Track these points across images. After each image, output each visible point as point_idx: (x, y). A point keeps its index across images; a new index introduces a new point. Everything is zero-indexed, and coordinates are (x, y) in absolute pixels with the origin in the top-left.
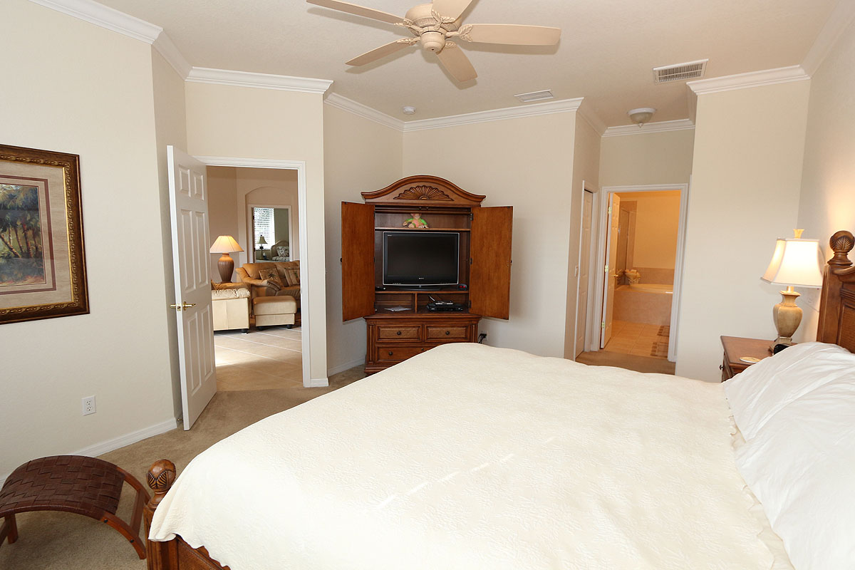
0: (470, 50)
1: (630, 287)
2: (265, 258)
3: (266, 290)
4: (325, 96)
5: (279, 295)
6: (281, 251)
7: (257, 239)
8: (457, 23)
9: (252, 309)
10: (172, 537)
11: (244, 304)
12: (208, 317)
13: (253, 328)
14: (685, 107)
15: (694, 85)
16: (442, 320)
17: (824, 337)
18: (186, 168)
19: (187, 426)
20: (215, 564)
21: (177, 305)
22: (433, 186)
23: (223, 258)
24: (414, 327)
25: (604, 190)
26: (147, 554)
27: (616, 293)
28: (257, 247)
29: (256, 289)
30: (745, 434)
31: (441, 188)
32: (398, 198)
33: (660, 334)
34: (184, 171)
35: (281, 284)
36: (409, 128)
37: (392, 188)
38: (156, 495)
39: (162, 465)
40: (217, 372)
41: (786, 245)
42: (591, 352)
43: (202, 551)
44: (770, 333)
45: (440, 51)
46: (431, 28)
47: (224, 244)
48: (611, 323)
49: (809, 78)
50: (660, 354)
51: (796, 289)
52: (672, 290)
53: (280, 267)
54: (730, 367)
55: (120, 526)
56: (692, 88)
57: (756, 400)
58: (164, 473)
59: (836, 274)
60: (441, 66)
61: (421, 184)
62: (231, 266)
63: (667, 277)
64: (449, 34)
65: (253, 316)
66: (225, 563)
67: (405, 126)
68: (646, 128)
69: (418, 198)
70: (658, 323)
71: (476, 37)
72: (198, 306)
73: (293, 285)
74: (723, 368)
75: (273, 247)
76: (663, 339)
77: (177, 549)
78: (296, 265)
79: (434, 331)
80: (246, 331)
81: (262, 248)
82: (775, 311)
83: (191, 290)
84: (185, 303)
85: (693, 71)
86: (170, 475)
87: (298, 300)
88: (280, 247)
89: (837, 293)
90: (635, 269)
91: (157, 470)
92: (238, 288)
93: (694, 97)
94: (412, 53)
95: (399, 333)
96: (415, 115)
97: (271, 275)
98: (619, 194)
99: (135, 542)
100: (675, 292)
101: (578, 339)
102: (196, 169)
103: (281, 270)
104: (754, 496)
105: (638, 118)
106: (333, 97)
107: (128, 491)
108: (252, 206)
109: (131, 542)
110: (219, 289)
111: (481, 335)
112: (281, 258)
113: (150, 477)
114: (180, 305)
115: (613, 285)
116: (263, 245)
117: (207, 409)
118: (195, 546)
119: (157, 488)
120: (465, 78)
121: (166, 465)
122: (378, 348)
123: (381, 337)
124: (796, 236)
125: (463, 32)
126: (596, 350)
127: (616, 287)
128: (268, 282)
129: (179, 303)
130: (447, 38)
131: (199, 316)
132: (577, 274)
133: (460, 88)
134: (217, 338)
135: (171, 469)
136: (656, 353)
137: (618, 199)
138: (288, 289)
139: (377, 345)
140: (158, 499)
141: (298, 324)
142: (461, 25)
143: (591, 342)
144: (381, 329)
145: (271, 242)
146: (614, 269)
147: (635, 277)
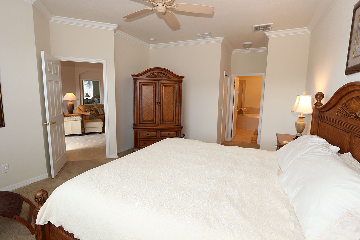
0: (177, 14)
1: (243, 115)
2: (89, 103)
3: (90, 117)
4: (115, 31)
5: (95, 119)
6: (96, 100)
7: (85, 95)
8: (171, 2)
9: (83, 125)
10: (47, 223)
11: (79, 123)
12: (62, 129)
13: (84, 133)
14: (264, 42)
15: (267, 33)
16: (166, 129)
17: (313, 133)
18: (50, 62)
19: (53, 177)
20: (67, 233)
21: (47, 123)
22: (162, 72)
23: (69, 103)
24: (154, 132)
25: (233, 75)
26: (35, 232)
27: (237, 118)
28: (85, 98)
29: (85, 116)
30: (283, 170)
31: (166, 73)
32: (148, 77)
33: (254, 134)
34: (50, 63)
35: (96, 114)
36: (152, 47)
37: (145, 72)
38: (39, 205)
39: (41, 192)
40: (67, 153)
41: (300, 98)
42: (228, 141)
43: (61, 228)
44: (294, 132)
45: (165, 14)
46: (160, 4)
47: (69, 96)
48: (235, 130)
49: (310, 32)
50: (254, 142)
51: (304, 115)
52: (259, 116)
53: (95, 107)
54: (279, 145)
55: (22, 221)
56: (267, 35)
57: (287, 157)
58: (42, 195)
59: (317, 109)
60: (165, 21)
61: (157, 71)
62: (73, 106)
63: (257, 111)
64: (168, 7)
65: (83, 128)
66: (71, 232)
67: (150, 46)
68: (250, 50)
69: (156, 77)
70: (254, 130)
71: (180, 9)
72: (57, 124)
73: (101, 115)
74: (277, 146)
75: (92, 98)
76: (256, 136)
77: (49, 228)
78: (103, 106)
79: (163, 133)
80: (80, 135)
81: (87, 98)
82: (296, 123)
83: (54, 116)
84: (51, 122)
85: (267, 28)
86: (45, 196)
87: (104, 121)
88: (96, 98)
89: (317, 116)
90: (245, 108)
91: (39, 194)
92: (76, 116)
93: (268, 38)
94: (153, 14)
95: (148, 135)
96: (154, 41)
97: (92, 110)
98: (239, 77)
99: (29, 227)
100: (260, 117)
101: (222, 136)
102: (55, 62)
103: (96, 108)
104: (285, 193)
105: (246, 46)
106: (118, 32)
107: (25, 205)
108: (82, 80)
109: (27, 227)
110: (67, 116)
111: (183, 135)
112: (96, 103)
113: (36, 197)
114: (49, 123)
115: (236, 114)
116: (88, 97)
117: (62, 169)
118: (57, 226)
119: (39, 202)
120: (175, 26)
121: (43, 192)
122: (139, 141)
123: (141, 136)
124: (304, 94)
125: (174, 7)
126: (230, 141)
127: (238, 115)
128: (90, 113)
129: (48, 122)
130: (167, 8)
131: (58, 128)
132: (222, 110)
133: (174, 30)
134: (66, 138)
135: (46, 193)
136: (253, 141)
137: (238, 79)
138: (100, 116)
139: (139, 140)
140: (39, 207)
141: (104, 131)
142: (173, 3)
143: (227, 138)
144: (141, 133)
145: (91, 96)
146: (237, 108)
147: (245, 111)
